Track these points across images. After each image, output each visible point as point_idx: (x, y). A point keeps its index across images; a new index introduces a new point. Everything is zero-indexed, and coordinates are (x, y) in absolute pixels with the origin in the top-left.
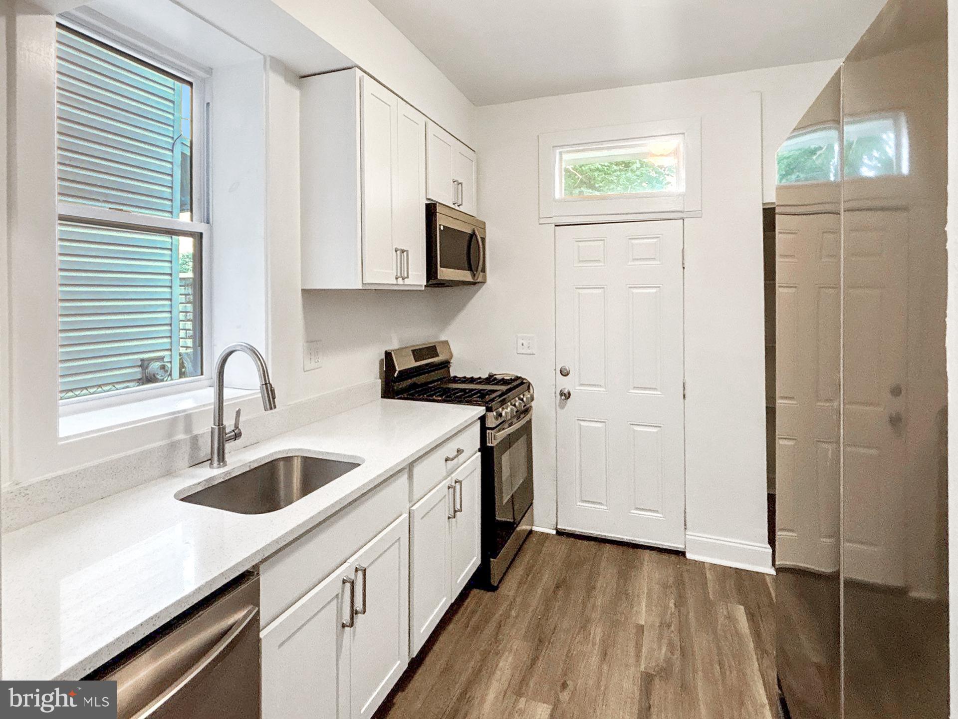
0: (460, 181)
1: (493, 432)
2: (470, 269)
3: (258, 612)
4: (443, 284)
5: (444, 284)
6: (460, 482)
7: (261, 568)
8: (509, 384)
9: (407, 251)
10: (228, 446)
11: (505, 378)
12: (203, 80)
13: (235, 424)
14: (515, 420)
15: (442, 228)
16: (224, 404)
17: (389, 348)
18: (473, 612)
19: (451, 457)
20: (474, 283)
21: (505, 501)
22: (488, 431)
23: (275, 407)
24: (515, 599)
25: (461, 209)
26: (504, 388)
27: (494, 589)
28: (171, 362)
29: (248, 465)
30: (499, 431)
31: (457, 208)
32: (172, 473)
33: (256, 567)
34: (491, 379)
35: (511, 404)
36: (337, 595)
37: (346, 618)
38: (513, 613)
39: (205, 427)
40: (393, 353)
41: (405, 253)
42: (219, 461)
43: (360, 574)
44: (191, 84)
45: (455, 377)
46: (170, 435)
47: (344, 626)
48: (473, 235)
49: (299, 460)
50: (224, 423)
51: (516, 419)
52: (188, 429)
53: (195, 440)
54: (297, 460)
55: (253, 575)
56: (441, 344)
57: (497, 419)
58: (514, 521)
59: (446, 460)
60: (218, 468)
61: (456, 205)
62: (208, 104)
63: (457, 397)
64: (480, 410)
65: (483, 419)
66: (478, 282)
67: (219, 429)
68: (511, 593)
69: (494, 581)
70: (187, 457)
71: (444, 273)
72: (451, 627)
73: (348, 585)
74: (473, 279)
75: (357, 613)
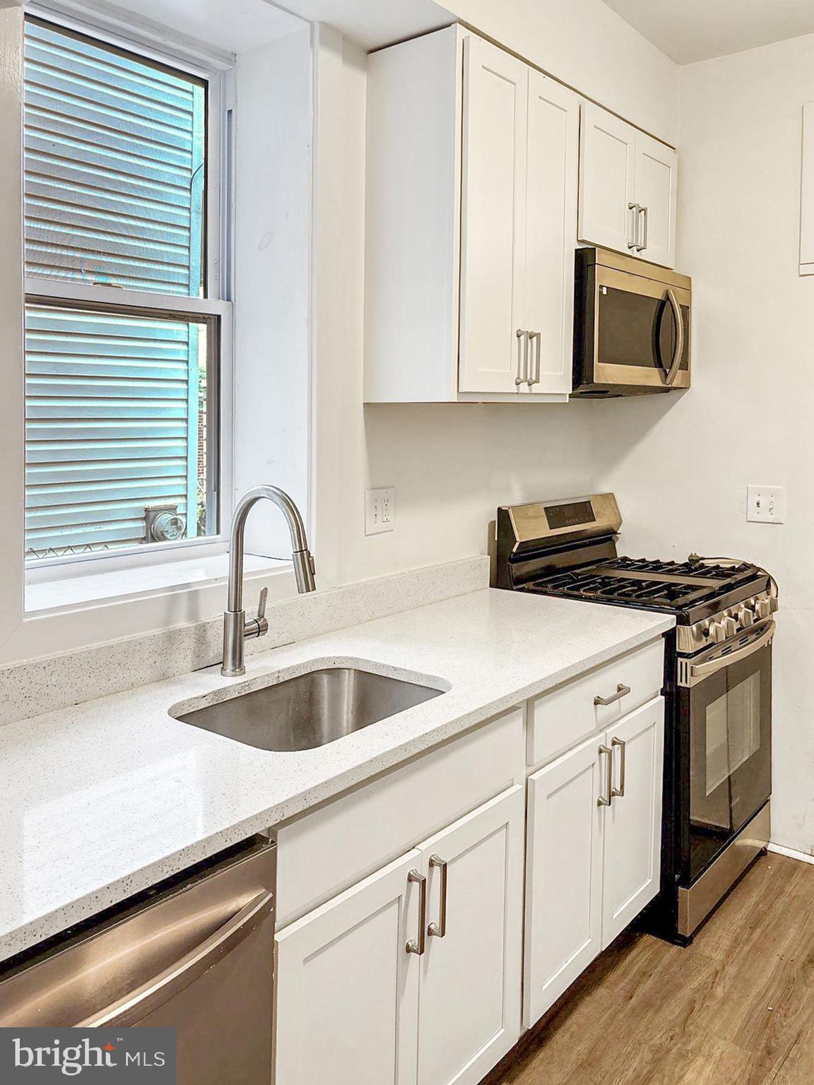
0: (642, 206)
1: (688, 661)
2: (659, 364)
3: (273, 901)
4: (604, 392)
5: (607, 392)
6: (623, 745)
7: (281, 834)
8: (729, 576)
9: (538, 335)
10: (249, 644)
11: (721, 566)
12: (223, 75)
13: (259, 611)
14: (736, 644)
15: (605, 293)
16: (243, 579)
17: (505, 504)
18: (644, 974)
19: (605, 698)
20: (667, 390)
21: (710, 789)
22: (680, 660)
23: (314, 589)
24: (724, 968)
25: (643, 255)
26: (716, 584)
27: (685, 942)
28: (186, 515)
29: (276, 675)
30: (703, 661)
31: (636, 254)
32: (169, 677)
33: (272, 831)
34: (693, 567)
35: (730, 615)
36: (399, 897)
37: (413, 938)
38: (719, 991)
39: (215, 611)
40: (510, 511)
41: (535, 339)
42: (234, 664)
43: (437, 870)
44: (205, 83)
45: (625, 559)
46: (168, 620)
47: (408, 950)
48: (664, 303)
49: (352, 676)
50: (243, 608)
51: (738, 642)
52: (193, 615)
53: (202, 630)
54: (349, 675)
55: (267, 843)
56: (600, 498)
57: (698, 639)
58: (731, 828)
59: (596, 703)
60: (233, 676)
61: (635, 248)
62: (230, 112)
63: (623, 594)
64: (667, 621)
65: (670, 637)
66: (675, 388)
67: (236, 616)
68: (718, 956)
69: (685, 928)
70: (190, 654)
71: (606, 373)
72: (601, 993)
73: (416, 886)
74: (664, 382)
75: (430, 933)
